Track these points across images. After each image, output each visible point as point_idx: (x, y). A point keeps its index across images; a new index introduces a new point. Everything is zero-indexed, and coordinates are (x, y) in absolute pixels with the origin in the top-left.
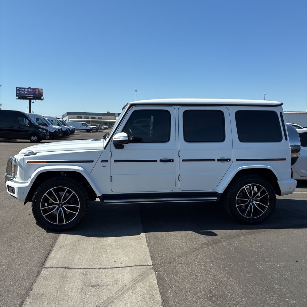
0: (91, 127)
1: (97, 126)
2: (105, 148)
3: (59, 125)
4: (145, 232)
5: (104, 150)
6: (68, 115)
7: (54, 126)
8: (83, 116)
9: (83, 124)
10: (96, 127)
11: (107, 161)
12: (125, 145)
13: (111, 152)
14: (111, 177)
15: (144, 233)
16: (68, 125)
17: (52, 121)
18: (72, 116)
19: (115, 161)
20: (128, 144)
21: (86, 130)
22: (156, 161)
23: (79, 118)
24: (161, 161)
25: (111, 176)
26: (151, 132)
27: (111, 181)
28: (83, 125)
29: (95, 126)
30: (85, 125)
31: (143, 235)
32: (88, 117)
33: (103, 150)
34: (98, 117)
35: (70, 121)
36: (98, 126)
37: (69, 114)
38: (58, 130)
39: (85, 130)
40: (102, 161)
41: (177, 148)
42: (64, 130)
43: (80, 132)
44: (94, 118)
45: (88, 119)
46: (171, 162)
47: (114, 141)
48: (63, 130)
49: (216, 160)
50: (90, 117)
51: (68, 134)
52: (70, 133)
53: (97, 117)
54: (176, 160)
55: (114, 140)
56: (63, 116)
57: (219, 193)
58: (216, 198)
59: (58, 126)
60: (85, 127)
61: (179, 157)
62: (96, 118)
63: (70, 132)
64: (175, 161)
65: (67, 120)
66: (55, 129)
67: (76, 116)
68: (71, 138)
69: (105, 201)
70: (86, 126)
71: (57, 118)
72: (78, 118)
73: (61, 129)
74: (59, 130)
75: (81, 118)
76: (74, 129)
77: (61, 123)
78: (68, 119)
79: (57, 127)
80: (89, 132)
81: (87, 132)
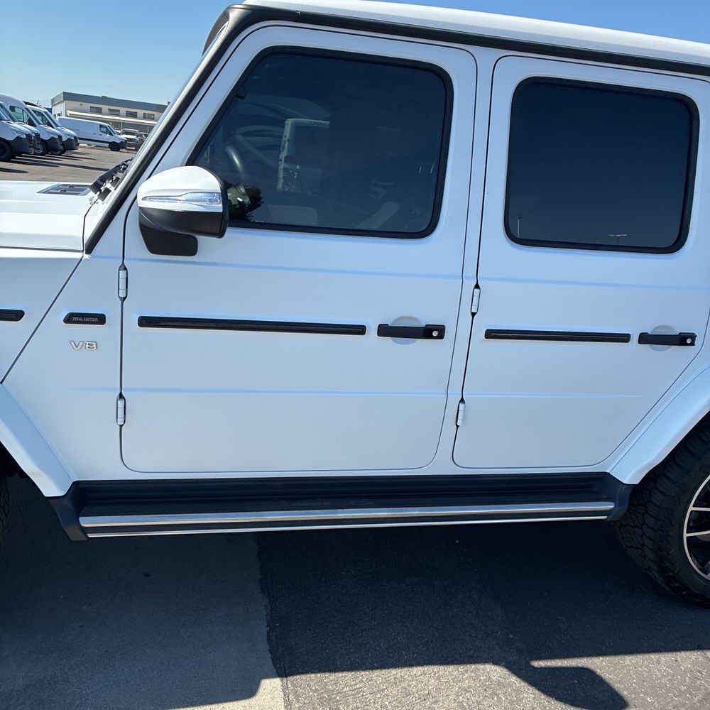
0: (124, 137)
1: (138, 136)
2: (90, 247)
3: (31, 123)
4: (283, 673)
5: (86, 256)
6: (65, 99)
7: (16, 125)
8: (105, 108)
9: (101, 126)
10: (137, 139)
11: (100, 319)
12: (203, 241)
13: (123, 273)
14: (121, 403)
15: (277, 681)
16: (57, 126)
17: (12, 108)
18: (77, 104)
19: (145, 322)
20: (221, 234)
21: (110, 143)
22: (360, 330)
23: (93, 110)
24: (384, 331)
25: (121, 396)
26: (282, 165)
27: (121, 422)
28: (102, 129)
29: (134, 137)
30: (107, 130)
31: (271, 687)
32: (119, 111)
33: (78, 255)
34: (144, 114)
35: (71, 116)
36: (141, 135)
37: (68, 97)
38: (25, 137)
39: (107, 145)
40: (71, 319)
41: (470, 271)
42: (45, 137)
43: (92, 148)
44: (134, 115)
45: (118, 115)
46: (431, 337)
47: (141, 208)
48: (41, 136)
49: (635, 338)
50: (123, 110)
51: (56, 150)
52: (61, 148)
53: (140, 112)
54: (458, 330)
55: (141, 203)
56: (53, 101)
57: (625, 482)
58: (609, 506)
59: (29, 124)
60: (107, 137)
61: (473, 314)
62: (138, 116)
63: (63, 145)
64: (449, 333)
65: (63, 114)
66: (17, 132)
67: (87, 106)
68: (65, 161)
69: (86, 522)
70: (111, 134)
71: (27, 103)
72: (91, 112)
73: (37, 135)
74: (29, 136)
75: (99, 111)
76: (75, 137)
77: (39, 118)
78: (66, 112)
79: (26, 128)
80: (118, 151)
81: (112, 150)
